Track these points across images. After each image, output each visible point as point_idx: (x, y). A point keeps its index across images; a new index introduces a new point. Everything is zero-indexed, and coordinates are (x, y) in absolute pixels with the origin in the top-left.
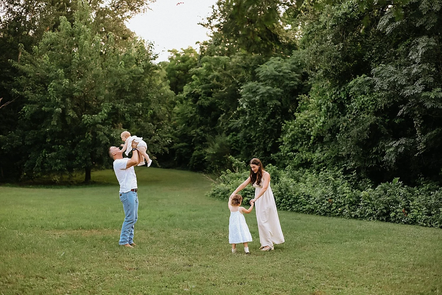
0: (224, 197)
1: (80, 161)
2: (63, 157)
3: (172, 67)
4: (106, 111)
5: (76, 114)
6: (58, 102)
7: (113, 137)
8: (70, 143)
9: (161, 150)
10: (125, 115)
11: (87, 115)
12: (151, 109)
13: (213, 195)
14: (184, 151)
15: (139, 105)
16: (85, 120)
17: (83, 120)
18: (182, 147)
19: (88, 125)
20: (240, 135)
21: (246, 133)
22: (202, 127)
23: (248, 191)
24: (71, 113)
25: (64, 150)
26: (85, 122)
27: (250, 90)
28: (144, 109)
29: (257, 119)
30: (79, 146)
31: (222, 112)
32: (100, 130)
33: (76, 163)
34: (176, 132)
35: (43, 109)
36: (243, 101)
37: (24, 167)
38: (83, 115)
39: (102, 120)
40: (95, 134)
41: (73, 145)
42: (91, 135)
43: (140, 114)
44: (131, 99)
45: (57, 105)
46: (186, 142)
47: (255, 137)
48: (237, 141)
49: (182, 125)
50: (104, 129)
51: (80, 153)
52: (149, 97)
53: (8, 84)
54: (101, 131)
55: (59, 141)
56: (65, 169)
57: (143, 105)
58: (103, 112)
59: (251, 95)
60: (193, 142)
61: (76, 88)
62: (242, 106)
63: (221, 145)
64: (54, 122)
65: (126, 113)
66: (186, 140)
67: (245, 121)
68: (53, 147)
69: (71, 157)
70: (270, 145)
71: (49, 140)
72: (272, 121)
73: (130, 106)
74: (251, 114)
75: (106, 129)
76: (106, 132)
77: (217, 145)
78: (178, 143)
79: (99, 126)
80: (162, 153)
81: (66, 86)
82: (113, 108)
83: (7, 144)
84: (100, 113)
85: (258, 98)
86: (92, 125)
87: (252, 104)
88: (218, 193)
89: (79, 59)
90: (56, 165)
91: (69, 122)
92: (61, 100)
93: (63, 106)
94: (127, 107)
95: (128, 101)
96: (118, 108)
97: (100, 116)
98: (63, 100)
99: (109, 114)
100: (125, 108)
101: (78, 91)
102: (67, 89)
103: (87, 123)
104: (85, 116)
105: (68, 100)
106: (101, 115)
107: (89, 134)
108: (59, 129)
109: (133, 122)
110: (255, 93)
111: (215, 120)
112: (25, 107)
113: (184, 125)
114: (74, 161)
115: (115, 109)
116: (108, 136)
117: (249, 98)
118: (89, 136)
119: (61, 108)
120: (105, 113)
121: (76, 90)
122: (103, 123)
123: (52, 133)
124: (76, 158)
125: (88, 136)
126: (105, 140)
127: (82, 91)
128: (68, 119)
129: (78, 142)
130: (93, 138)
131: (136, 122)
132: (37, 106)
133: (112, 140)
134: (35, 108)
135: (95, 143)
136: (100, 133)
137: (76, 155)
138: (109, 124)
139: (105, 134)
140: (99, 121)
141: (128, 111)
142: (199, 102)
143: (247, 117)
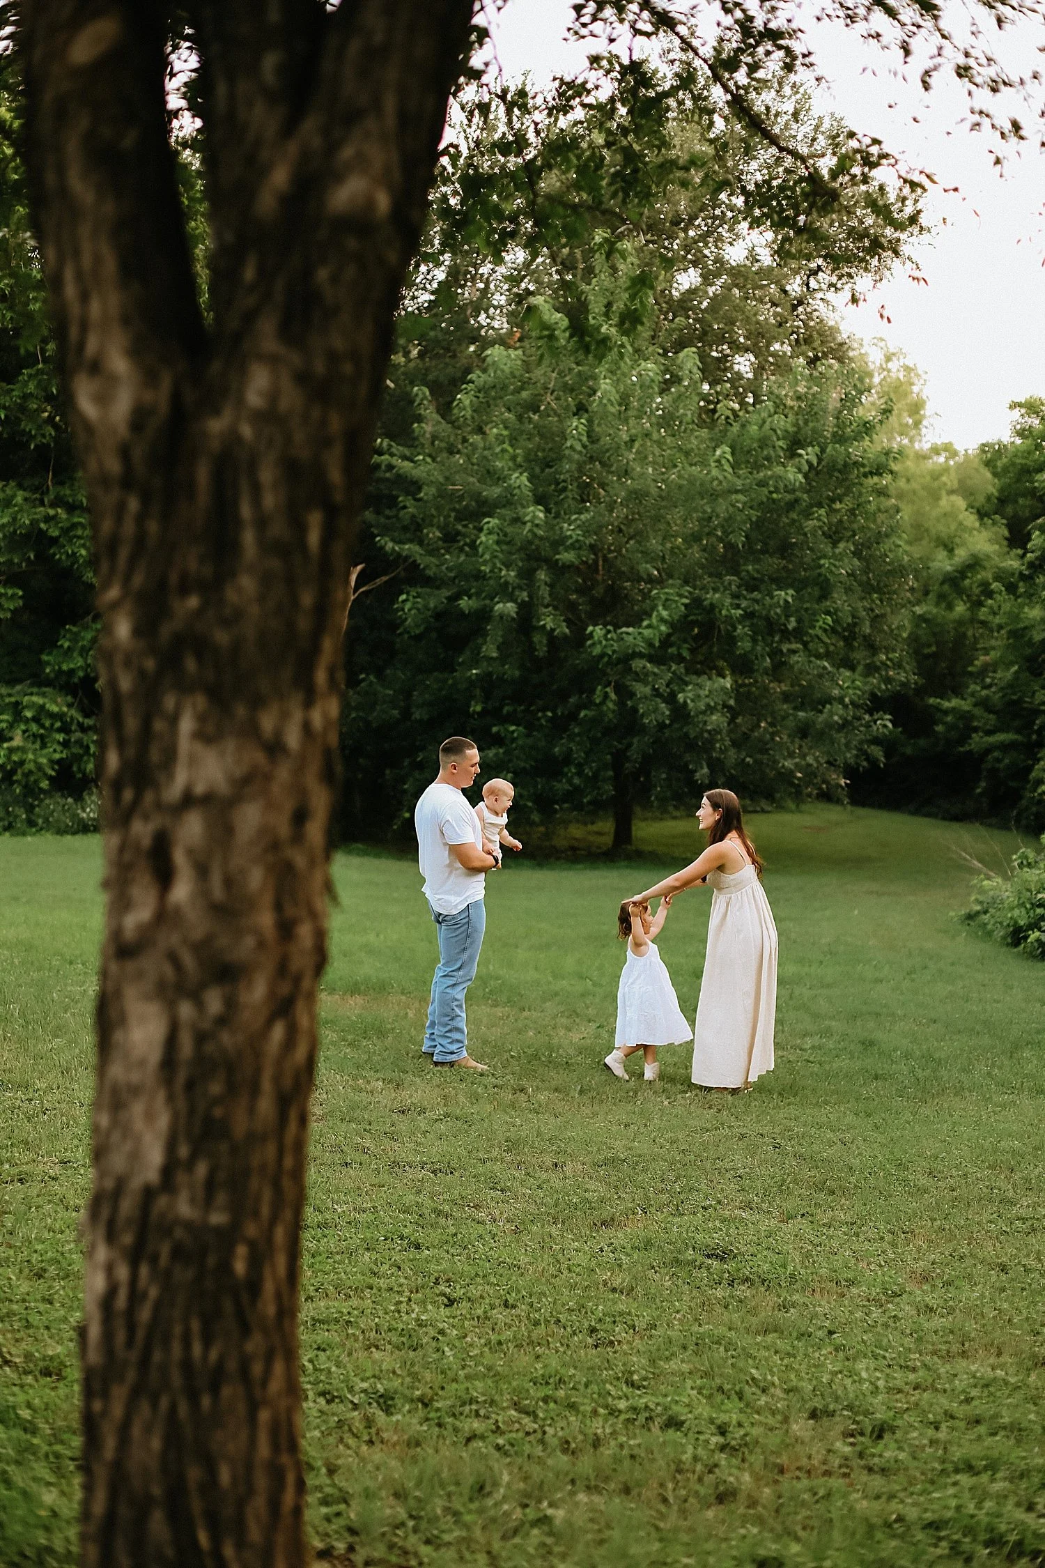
1: (576, 781)
2: (522, 764)
3: (1023, 461)
4: (665, 614)
5: (564, 624)
6: (507, 583)
7: (685, 702)
8: (550, 720)
9: (855, 752)
10: (735, 629)
11: (605, 626)
12: (828, 613)
14: (1007, 761)
15: (786, 595)
16: (594, 644)
17: (589, 642)
18: (1005, 747)
19: (606, 659)
24: (548, 620)
25: (530, 741)
26: (597, 651)
28: (806, 610)
30: (576, 730)
32: (641, 677)
33: (561, 786)
34: (984, 692)
35: (465, 603)
37: (405, 791)
38: (590, 628)
39: (651, 645)
40: (624, 693)
41: (560, 726)
42: (613, 696)
43: (790, 627)
44: (764, 575)
45: (505, 591)
46: (1018, 732)
49: (1008, 668)
50: (655, 674)
51: (579, 755)
52: (823, 570)
53: (388, 517)
54: (646, 683)
55: (515, 711)
56: (530, 804)
57: (797, 599)
58: (654, 620)
60: (1039, 732)
61: (571, 537)
64: (490, 650)
65: (740, 623)
66: (1017, 723)
68: (495, 729)
71: (479, 708)
73: (756, 601)
75: (662, 676)
76: (661, 684)
78: (989, 733)
79: (638, 664)
80: (858, 765)
81: (535, 530)
82: (696, 603)
83: (353, 715)
84: (645, 623)
86: (619, 661)
89: (585, 439)
91: (542, 651)
92: (519, 576)
93: (524, 596)
94: (744, 604)
95: (752, 585)
96: (712, 606)
97: (646, 632)
98: (527, 575)
99: (680, 626)
100: (738, 607)
101: (577, 545)
102: (541, 538)
103: (603, 655)
104: (598, 631)
105: (542, 575)
106: (649, 626)
107: (608, 689)
108: (511, 671)
109: (763, 656)
112: (404, 597)
113: (1016, 668)
114: (560, 781)
115: (704, 609)
116: (671, 699)
118: (606, 698)
119: (514, 601)
120: (662, 620)
121: (570, 541)
122: (659, 655)
123: (488, 684)
124: (566, 770)
125: (606, 696)
126: (655, 713)
127: (592, 547)
128: (538, 639)
129: (573, 716)
130: (621, 703)
131: (775, 653)
132: (445, 593)
133: (680, 713)
134: (436, 599)
135: (629, 722)
136: (642, 690)
137: (567, 759)
138: (680, 659)
139: (657, 693)
140: (642, 647)
141: (749, 615)
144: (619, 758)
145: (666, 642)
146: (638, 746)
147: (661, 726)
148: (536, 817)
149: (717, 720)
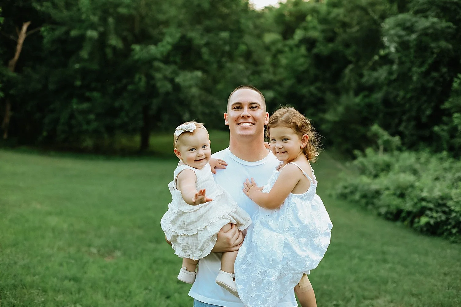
0: (367, 204)
1: (125, 119)
2: (99, 111)
3: (280, 13)
4: (169, 40)
5: (121, 43)
6: (93, 22)
7: (179, 82)
10: (201, 50)
11: (140, 45)
12: (244, 44)
13: (343, 196)
15: (225, 35)
16: (135, 54)
17: (133, 53)
19: (141, 61)
20: (378, 96)
21: (388, 93)
22: (318, 84)
23: (429, 202)
24: (114, 41)
25: (103, 100)
26: (136, 57)
27: (401, 25)
28: (233, 43)
29: (410, 69)
30: (126, 95)
31: (350, 62)
32: (158, 70)
33: (118, 121)
35: (73, 33)
36: (391, 41)
38: (133, 46)
39: (163, 55)
40: (150, 78)
41: (118, 94)
42: (144, 79)
44: (214, 26)
45: (93, 26)
47: (404, 98)
48: (370, 106)
49: (289, 80)
50: (165, 69)
51: (127, 107)
52: (241, 24)
54: (160, 73)
55: (97, 85)
56: (103, 130)
57: (231, 37)
58: (164, 43)
59: (402, 33)
62: (388, 47)
63: (348, 109)
64: (84, 54)
65: (204, 47)
67: (390, 73)
68: (87, 94)
69: (113, 112)
70: (428, 112)
71: (79, 84)
72: (435, 74)
74: (401, 63)
75: (168, 70)
76: (167, 74)
77: (340, 109)
79: (156, 64)
82: (183, 38)
84: (160, 44)
85: (414, 36)
86: (147, 62)
87: (403, 46)
88: (352, 193)
90: (89, 122)
91: (110, 56)
92: (99, 19)
93: (102, 29)
95: (208, 30)
96: (191, 39)
97: (161, 49)
98: (104, 20)
99: (176, 47)
101: (128, 6)
102: (110, 2)
103: (139, 59)
104: (137, 47)
106: (163, 46)
108: (95, 66)
109: (213, 63)
110: (410, 29)
111: (337, 75)
115: (186, 40)
116: (172, 81)
117: (400, 37)
118: (141, 81)
119: (97, 31)
120: (168, 43)
121: (125, 4)
122: (166, 60)
123: (84, 73)
124: (120, 114)
126: (165, 87)
127: (135, 9)
128: (109, 51)
129: (124, 88)
130: (148, 83)
131: (219, 62)
132: (63, 29)
133: (177, 88)
134: (59, 32)
135: (152, 91)
136: (158, 76)
137: (121, 109)
138: (175, 63)
139: (165, 78)
140: (159, 56)
141: (207, 44)
142: (315, 51)
143: (395, 67)
144: (146, 109)
145: (169, 54)
146: (156, 103)
147: (167, 94)
148: (106, 136)
149: (194, 91)
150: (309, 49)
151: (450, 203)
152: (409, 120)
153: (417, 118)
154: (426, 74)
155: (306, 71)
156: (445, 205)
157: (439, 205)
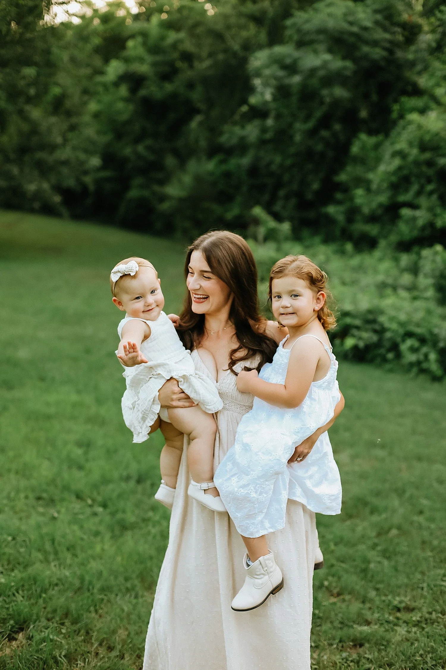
14: (109, 187)
20: (242, 161)
21: (257, 159)
22: (149, 142)
27: (278, 62)
29: (290, 125)
31: (198, 111)
36: (266, 84)
47: (281, 165)
48: (227, 175)
59: (281, 73)
62: (262, 94)
67: (264, 130)
72: (325, 133)
74: (278, 117)
85: (296, 79)
110: (291, 68)
113: (110, 135)
117: (276, 78)
142: (143, 92)
143: (270, 122)
150: (134, 90)
151: (382, 319)
152: (287, 198)
153: (299, 194)
154: (313, 133)
155: (128, 122)
156: (374, 321)
157: (368, 322)
